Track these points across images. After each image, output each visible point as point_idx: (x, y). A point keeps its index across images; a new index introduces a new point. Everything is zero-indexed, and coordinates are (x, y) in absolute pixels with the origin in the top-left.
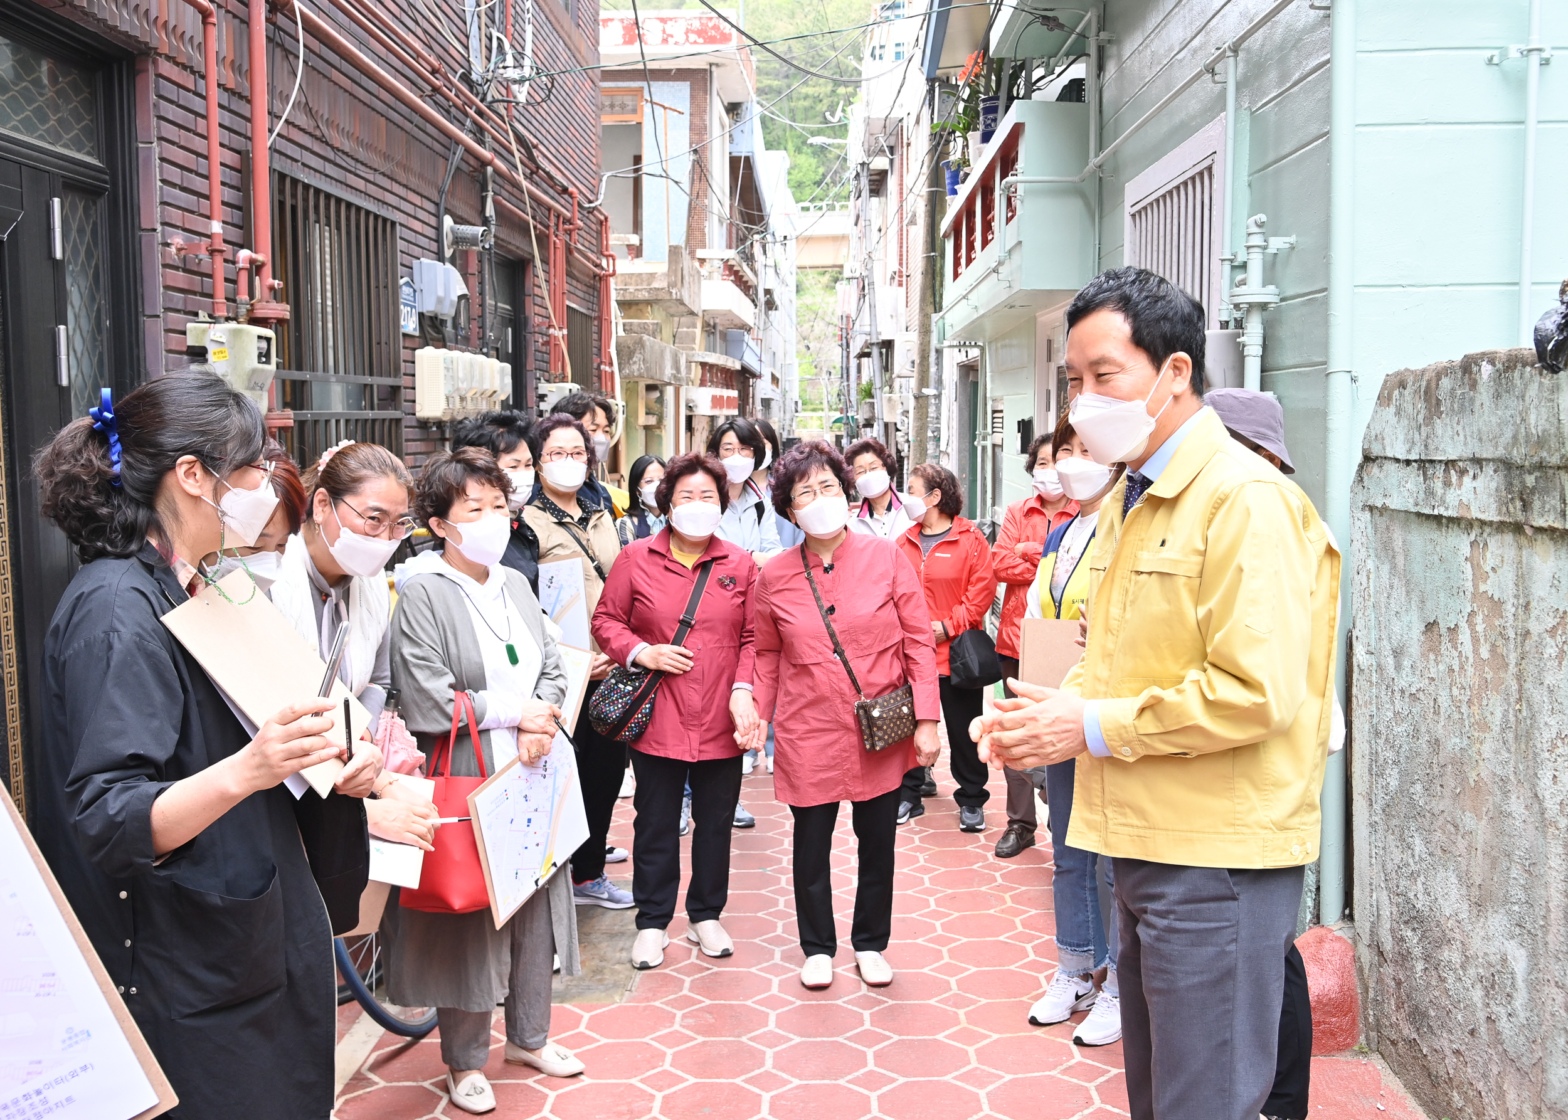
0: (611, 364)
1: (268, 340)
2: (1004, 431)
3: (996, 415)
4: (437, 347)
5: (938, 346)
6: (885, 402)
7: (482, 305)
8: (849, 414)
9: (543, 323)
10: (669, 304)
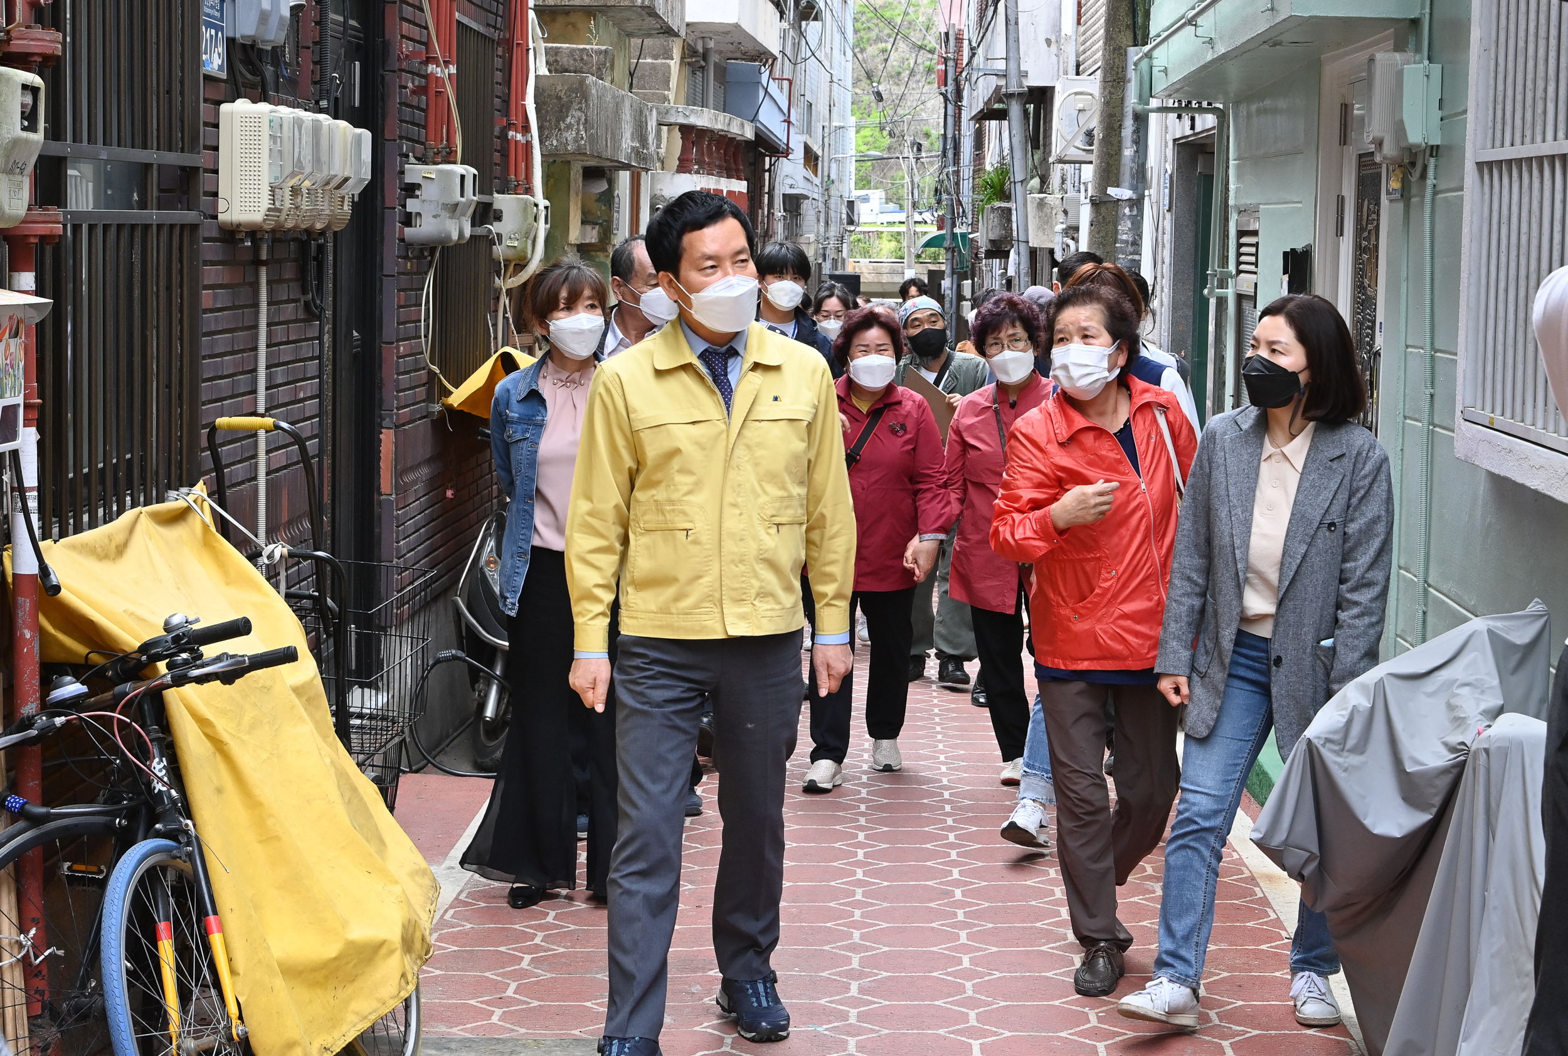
0: (526, 129)
1: (35, 91)
2: (1259, 270)
3: (1244, 240)
4: (254, 101)
5: (1139, 108)
6: (1031, 209)
7: (320, 23)
8: (957, 230)
9: (414, 53)
10: (626, 14)
